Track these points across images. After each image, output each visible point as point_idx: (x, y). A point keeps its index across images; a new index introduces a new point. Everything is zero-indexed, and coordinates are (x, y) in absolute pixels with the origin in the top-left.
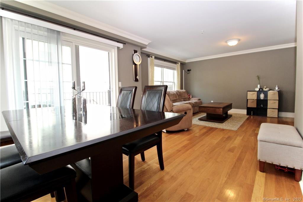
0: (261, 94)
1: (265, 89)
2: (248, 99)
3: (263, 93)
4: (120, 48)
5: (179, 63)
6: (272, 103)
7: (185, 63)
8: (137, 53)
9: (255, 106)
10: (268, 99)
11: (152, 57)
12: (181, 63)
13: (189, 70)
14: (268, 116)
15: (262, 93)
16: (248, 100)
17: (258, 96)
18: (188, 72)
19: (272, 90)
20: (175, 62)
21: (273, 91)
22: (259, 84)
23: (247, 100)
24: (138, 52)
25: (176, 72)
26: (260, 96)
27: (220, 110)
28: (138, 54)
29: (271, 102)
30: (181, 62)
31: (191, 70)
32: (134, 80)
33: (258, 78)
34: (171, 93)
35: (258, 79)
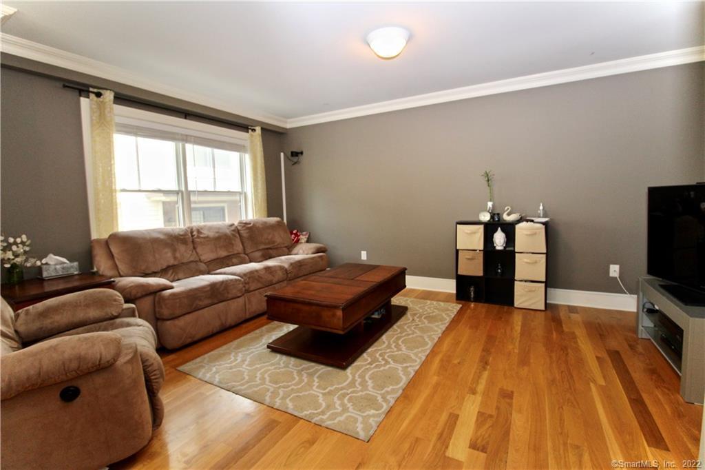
0: (496, 231)
1: (509, 215)
2: (458, 248)
3: (503, 231)
5: (258, 129)
6: (527, 263)
7: (286, 129)
9: (480, 273)
10: (516, 250)
11: (99, 95)
12: (262, 129)
13: (295, 154)
14: (516, 304)
15: (499, 229)
16: (460, 253)
17: (488, 238)
18: (295, 159)
19: (527, 221)
20: (242, 125)
21: (530, 224)
22: (491, 201)
23: (457, 251)
25: (247, 158)
26: (492, 237)
27: (334, 315)
29: (526, 260)
30: (264, 127)
31: (302, 153)
33: (488, 180)
34: (206, 233)
35: (486, 183)
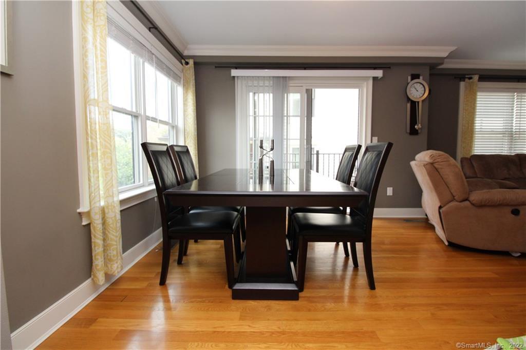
4: (379, 78)
8: (419, 78)
11: (470, 78)
24: (421, 77)
28: (421, 80)
32: (408, 131)
